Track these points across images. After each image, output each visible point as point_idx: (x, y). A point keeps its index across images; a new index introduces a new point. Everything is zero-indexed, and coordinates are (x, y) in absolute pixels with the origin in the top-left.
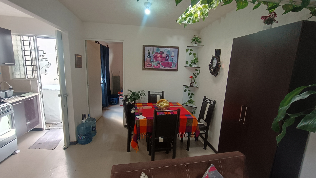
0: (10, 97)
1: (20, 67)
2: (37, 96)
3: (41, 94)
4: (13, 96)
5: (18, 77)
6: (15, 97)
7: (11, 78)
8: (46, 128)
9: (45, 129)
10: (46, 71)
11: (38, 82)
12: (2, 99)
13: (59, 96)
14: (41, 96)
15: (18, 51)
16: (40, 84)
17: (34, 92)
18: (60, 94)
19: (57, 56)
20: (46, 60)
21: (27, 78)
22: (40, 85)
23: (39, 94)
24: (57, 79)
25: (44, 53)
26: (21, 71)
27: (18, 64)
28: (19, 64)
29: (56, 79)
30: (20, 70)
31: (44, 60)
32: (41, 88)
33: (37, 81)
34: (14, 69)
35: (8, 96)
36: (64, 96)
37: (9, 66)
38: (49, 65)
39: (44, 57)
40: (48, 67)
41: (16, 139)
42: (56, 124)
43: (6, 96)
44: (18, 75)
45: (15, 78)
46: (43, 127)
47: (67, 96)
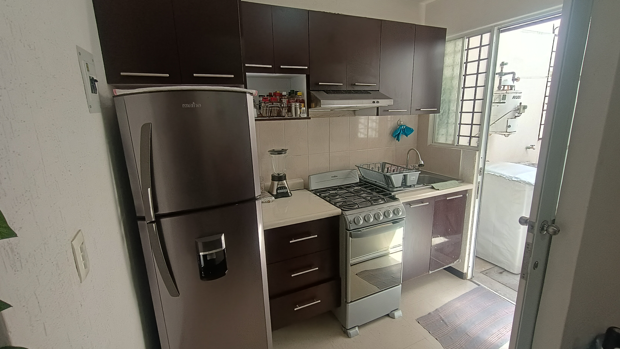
0: (410, 186)
1: (448, 117)
2: (468, 191)
3: (478, 187)
4: (418, 183)
5: (442, 140)
6: (421, 187)
7: (429, 142)
8: (473, 277)
9: (469, 276)
10: (510, 126)
11: (479, 155)
12: (395, 189)
13: (523, 221)
14: (478, 193)
15: (452, 78)
16: (481, 161)
17: (463, 180)
18: (528, 216)
19: (549, 84)
20: (514, 97)
21: (458, 143)
22: (481, 166)
23: (472, 187)
24: (534, 147)
25: (514, 80)
26: (449, 125)
27: (447, 109)
28: (449, 109)
29: (532, 147)
30: (447, 123)
31: (509, 97)
32: (482, 172)
33: (477, 153)
34: (438, 120)
35: (408, 184)
36: (542, 229)
37: (431, 115)
38: (520, 110)
39: (511, 89)
40: (517, 115)
41: (401, 285)
42: (501, 273)
43: (404, 184)
44: (443, 134)
45: (435, 143)
46: (465, 271)
47: (555, 233)
